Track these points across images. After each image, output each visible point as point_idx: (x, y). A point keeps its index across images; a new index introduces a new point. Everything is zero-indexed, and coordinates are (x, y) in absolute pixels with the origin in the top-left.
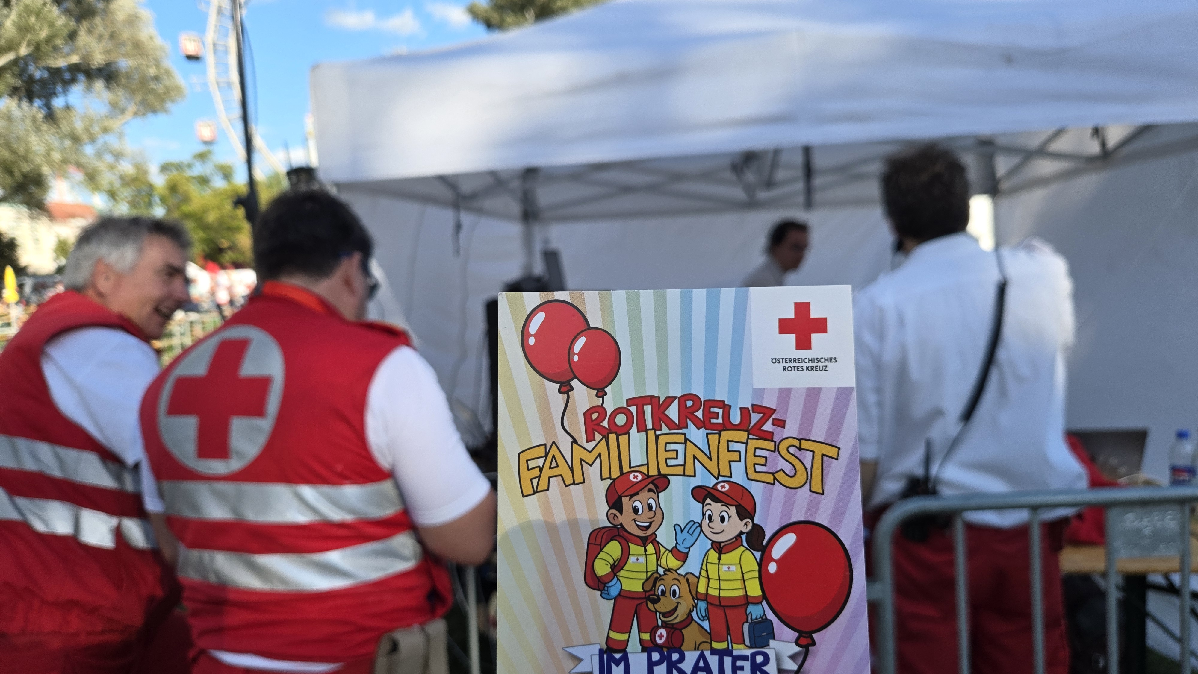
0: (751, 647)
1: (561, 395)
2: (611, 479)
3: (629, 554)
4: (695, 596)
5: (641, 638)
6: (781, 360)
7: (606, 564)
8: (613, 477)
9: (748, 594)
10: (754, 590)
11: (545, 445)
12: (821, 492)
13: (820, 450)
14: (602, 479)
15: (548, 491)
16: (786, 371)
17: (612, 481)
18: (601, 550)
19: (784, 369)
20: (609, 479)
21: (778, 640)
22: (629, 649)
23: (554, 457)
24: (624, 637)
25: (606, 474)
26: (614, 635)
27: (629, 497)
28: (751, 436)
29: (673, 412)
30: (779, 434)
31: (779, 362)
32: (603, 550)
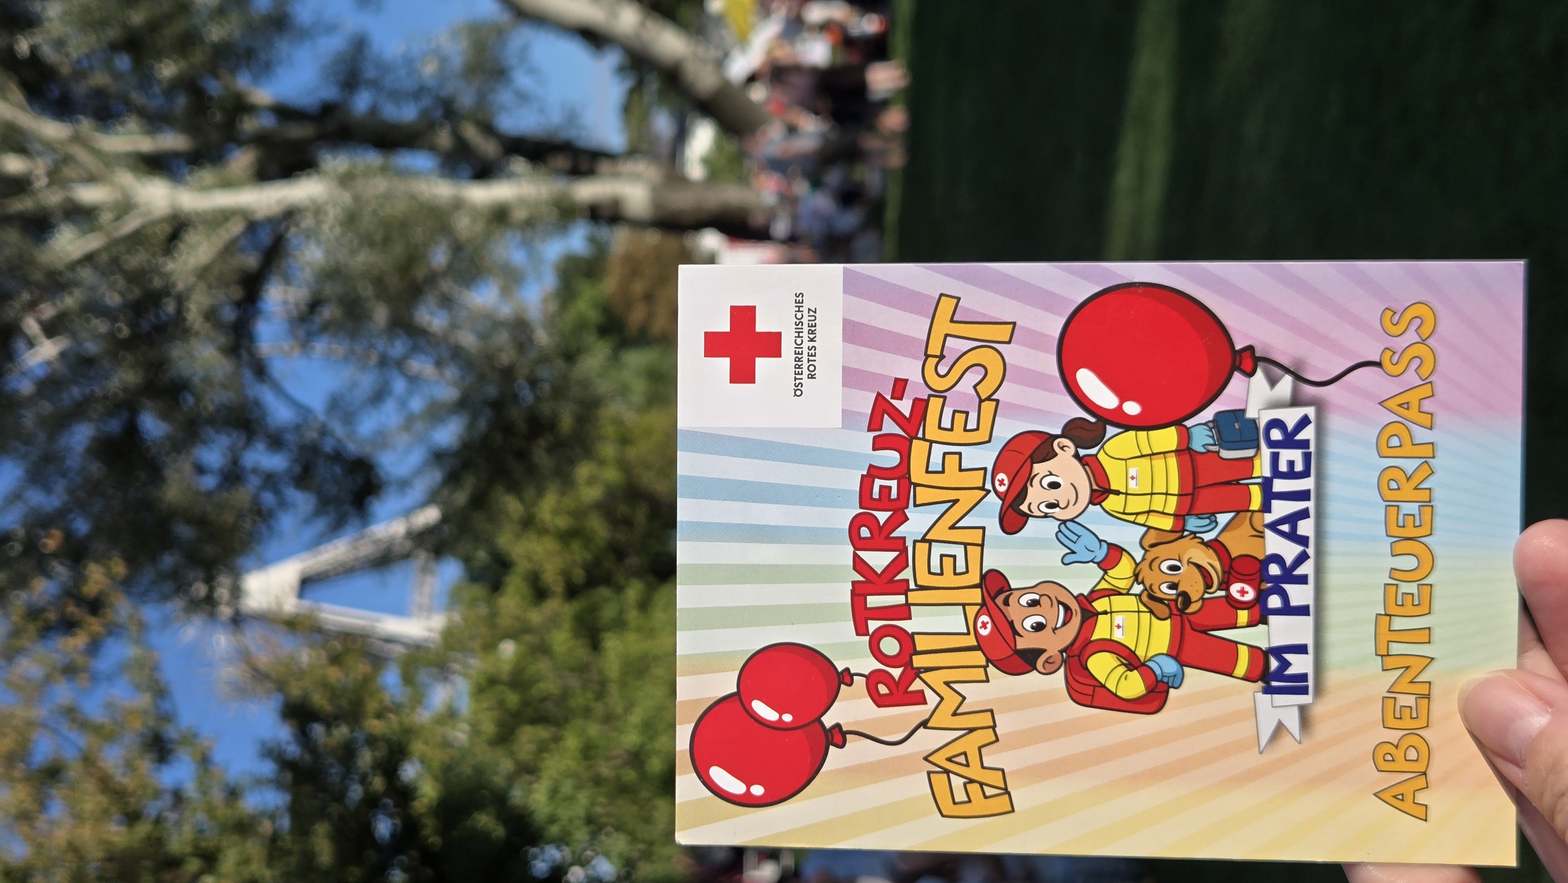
0: (1258, 447)
1: (847, 744)
2: (988, 666)
3: (1111, 640)
4: (1179, 535)
5: (1245, 624)
6: (798, 382)
7: (1126, 679)
8: (984, 663)
9: (1174, 448)
10: (1167, 438)
11: (929, 773)
12: (1011, 326)
13: (943, 326)
14: (987, 681)
15: (1006, 771)
16: (815, 374)
17: (990, 665)
18: (1103, 686)
19: (811, 377)
20: (987, 669)
21: (1246, 405)
22: (1264, 646)
23: (949, 759)
24: (1243, 653)
25: (979, 674)
26: (1241, 668)
27: (1017, 637)
28: (920, 435)
29: (879, 560)
30: (916, 390)
31: (800, 385)
32: (1103, 683)
